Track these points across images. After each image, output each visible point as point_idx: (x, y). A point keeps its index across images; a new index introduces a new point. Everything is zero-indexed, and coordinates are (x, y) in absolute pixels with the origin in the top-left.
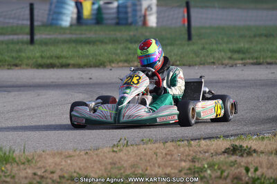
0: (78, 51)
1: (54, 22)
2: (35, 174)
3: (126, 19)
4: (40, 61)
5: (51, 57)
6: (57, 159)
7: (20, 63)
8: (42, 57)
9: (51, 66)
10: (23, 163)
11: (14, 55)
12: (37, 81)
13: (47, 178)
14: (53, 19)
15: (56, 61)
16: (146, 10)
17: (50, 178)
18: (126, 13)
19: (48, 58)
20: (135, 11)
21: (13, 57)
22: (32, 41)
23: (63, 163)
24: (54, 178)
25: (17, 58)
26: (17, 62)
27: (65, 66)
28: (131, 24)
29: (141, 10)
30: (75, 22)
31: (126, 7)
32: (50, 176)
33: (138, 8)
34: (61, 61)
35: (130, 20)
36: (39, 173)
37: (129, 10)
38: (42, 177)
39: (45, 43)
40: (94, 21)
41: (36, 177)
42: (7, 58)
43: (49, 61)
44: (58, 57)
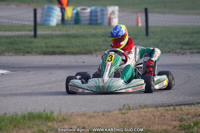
4: (45, 49)
5: (53, 47)
6: (84, 119)
7: (31, 51)
8: (47, 47)
9: (53, 53)
10: (61, 121)
11: (26, 45)
14: (44, 20)
15: (56, 50)
19: (50, 48)
21: (26, 47)
22: (35, 35)
23: (89, 121)
25: (28, 48)
26: (29, 50)
27: (63, 53)
34: (60, 50)
39: (45, 37)
40: (74, 22)
42: (22, 47)
43: (51, 50)
44: (58, 47)
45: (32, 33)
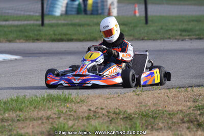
0: (78, 30)
1: (50, 13)
2: (90, 110)
3: (97, 11)
4: (53, 37)
5: (60, 34)
8: (55, 34)
11: (36, 32)
12: (54, 50)
13: (98, 112)
14: (49, 11)
15: (64, 37)
16: (111, 5)
17: (101, 113)
18: (97, 7)
19: (58, 35)
20: (103, 5)
21: (35, 34)
22: (43, 24)
24: (104, 112)
25: (38, 35)
26: (38, 37)
27: (70, 40)
28: (100, 14)
29: (107, 5)
30: (64, 12)
31: (97, 3)
32: (101, 111)
33: (105, 4)
34: (67, 37)
35: (100, 11)
36: (92, 109)
37: (99, 5)
38: (95, 112)
39: (51, 26)
40: (76, 12)
41: (91, 111)
42: (31, 35)
43: (59, 37)
44: (65, 35)
45: (40, 22)
